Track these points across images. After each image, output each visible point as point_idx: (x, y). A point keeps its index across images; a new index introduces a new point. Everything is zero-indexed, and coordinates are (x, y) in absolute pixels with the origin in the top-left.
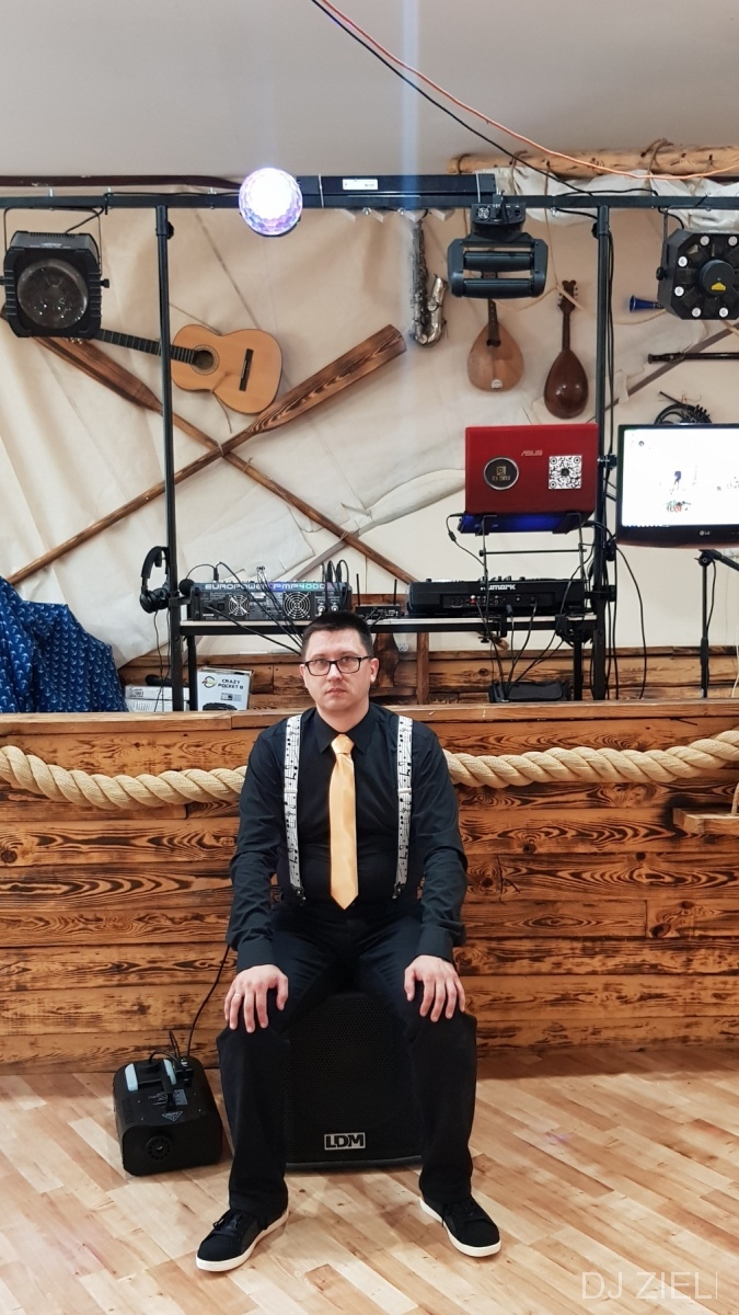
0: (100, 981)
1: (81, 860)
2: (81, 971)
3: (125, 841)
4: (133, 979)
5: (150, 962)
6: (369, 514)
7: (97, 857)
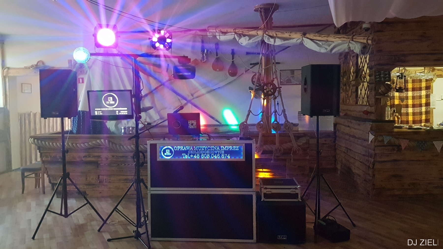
0: (123, 181)
1: (119, 160)
2: (120, 180)
3: (126, 157)
4: (128, 181)
5: (132, 178)
6: (193, 96)
7: (122, 160)
